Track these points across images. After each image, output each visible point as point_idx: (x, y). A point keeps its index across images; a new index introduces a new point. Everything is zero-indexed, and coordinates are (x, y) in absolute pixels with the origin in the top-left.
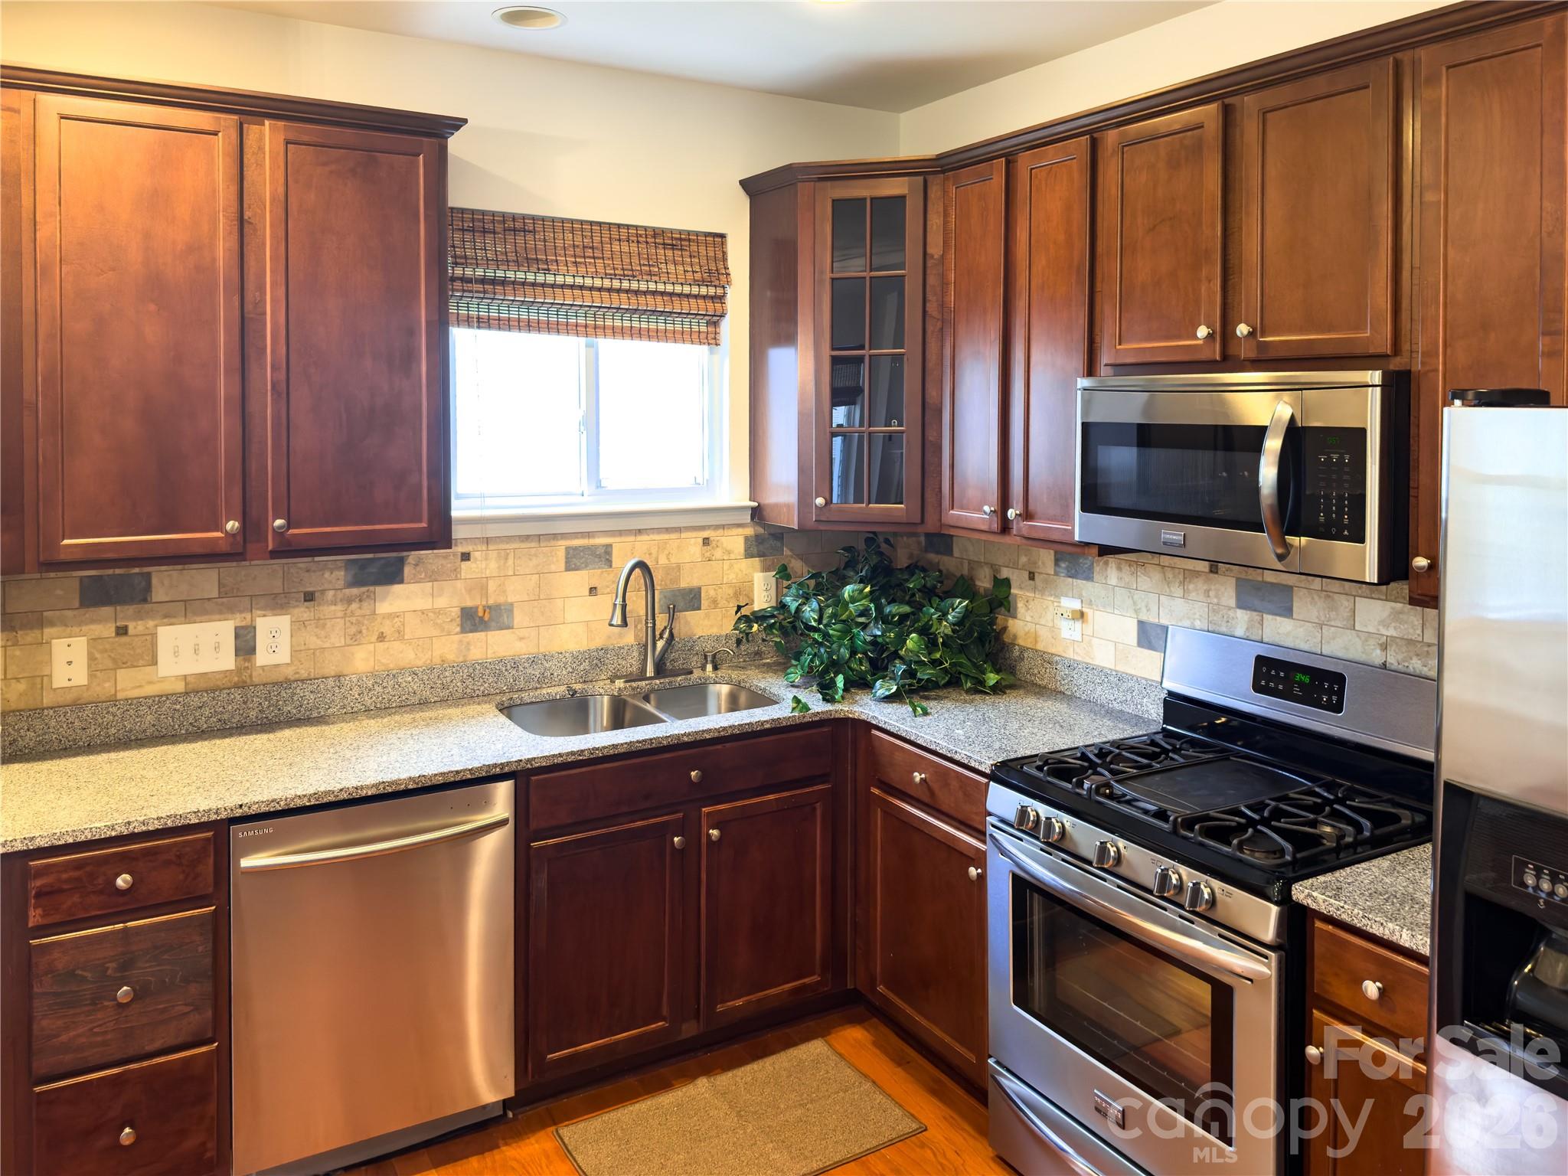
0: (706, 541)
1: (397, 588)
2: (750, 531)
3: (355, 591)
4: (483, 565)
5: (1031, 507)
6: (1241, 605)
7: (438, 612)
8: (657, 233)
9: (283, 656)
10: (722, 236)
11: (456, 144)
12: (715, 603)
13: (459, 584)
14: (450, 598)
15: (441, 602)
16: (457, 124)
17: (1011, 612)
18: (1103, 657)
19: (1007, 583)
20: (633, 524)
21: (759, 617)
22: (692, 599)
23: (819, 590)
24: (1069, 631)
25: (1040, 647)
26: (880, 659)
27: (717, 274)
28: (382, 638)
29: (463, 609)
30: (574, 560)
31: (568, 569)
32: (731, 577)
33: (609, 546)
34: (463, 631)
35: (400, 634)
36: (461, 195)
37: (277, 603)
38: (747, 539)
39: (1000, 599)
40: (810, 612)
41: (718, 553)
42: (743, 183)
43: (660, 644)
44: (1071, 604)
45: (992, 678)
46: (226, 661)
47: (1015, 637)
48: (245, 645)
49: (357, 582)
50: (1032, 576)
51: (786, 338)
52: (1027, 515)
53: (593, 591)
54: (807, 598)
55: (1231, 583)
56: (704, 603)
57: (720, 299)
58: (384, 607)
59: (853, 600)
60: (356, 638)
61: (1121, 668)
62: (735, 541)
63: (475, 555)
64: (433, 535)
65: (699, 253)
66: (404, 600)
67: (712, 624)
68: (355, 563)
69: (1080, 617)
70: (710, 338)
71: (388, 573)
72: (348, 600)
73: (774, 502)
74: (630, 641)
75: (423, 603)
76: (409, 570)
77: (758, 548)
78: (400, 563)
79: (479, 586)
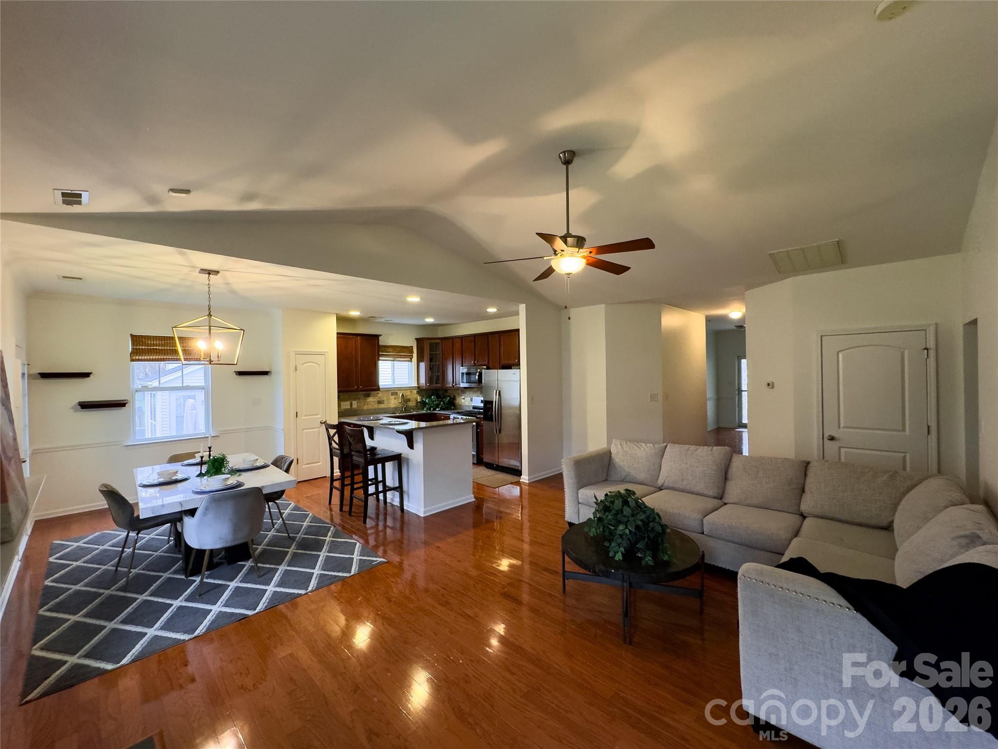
0: (411, 392)
2: (417, 390)
3: (365, 398)
4: (380, 394)
6: (479, 395)
7: (374, 401)
8: (404, 347)
9: (356, 407)
10: (413, 347)
11: (380, 338)
12: (412, 401)
13: (377, 398)
14: (376, 400)
15: (375, 400)
16: (381, 335)
17: (456, 400)
18: (467, 404)
19: (455, 396)
20: (400, 389)
21: (419, 402)
22: (409, 400)
23: (428, 398)
24: (463, 401)
25: (459, 404)
26: (437, 406)
27: (412, 352)
28: (368, 405)
31: (392, 395)
32: (414, 397)
33: (398, 392)
35: (370, 404)
36: (381, 343)
37: (355, 400)
39: (454, 398)
40: (427, 401)
41: (413, 394)
42: (416, 339)
43: (405, 406)
44: (463, 397)
45: (453, 408)
46: (349, 407)
47: (456, 403)
48: (351, 405)
49: (364, 397)
50: (458, 395)
51: (422, 361)
52: (456, 384)
53: (395, 399)
54: (426, 399)
55: (478, 392)
57: (412, 355)
58: (368, 400)
59: (433, 398)
60: (364, 405)
61: (469, 405)
62: (415, 392)
64: (378, 389)
65: (409, 349)
66: (370, 399)
67: (412, 404)
68: (364, 394)
69: (464, 399)
70: (411, 361)
71: (369, 396)
72: (364, 399)
73: (421, 385)
74: (400, 406)
75: (373, 400)
76: (371, 395)
77: (418, 393)
78: (370, 394)
79: (380, 398)
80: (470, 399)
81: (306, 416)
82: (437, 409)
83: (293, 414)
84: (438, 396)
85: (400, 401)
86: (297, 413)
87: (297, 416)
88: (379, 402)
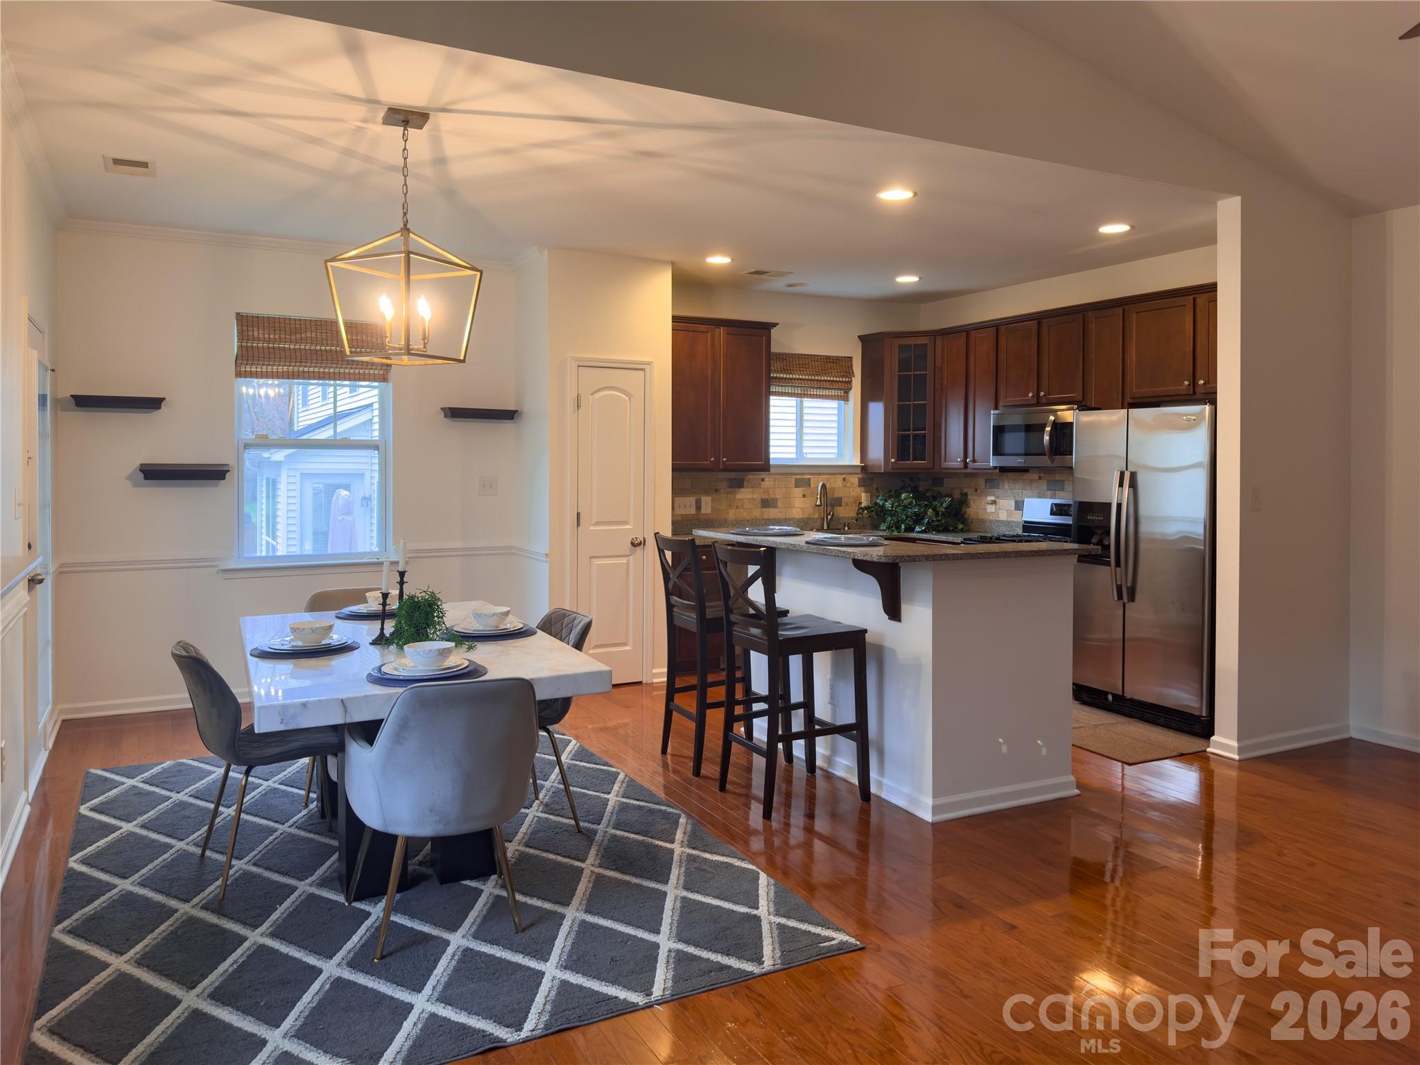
0: (844, 479)
1: (742, 490)
2: (860, 476)
3: (729, 490)
4: (768, 483)
5: (976, 458)
6: (1048, 490)
7: (754, 500)
8: (827, 358)
9: (708, 509)
10: (851, 358)
11: (774, 332)
12: (847, 504)
13: (761, 490)
14: (757, 495)
15: (755, 496)
16: (774, 325)
17: (968, 506)
18: (1003, 516)
19: (966, 494)
20: (818, 470)
21: (867, 508)
22: (838, 502)
23: (890, 497)
24: (991, 509)
25: (979, 517)
26: (918, 519)
27: (849, 373)
28: (737, 507)
29: (762, 499)
30: (798, 484)
31: (795, 486)
32: (853, 494)
33: (810, 479)
34: (762, 507)
35: (743, 505)
36: (775, 348)
37: (707, 492)
38: (859, 479)
39: (964, 501)
40: (888, 505)
41: (849, 484)
42: (860, 337)
43: (829, 517)
44: (991, 498)
45: (960, 526)
46: (693, 511)
47: (969, 515)
48: (698, 507)
49: (731, 486)
50: (976, 490)
51: (875, 398)
52: (974, 461)
53: (804, 496)
54: (886, 501)
55: (1045, 482)
56: (843, 504)
57: (850, 382)
58: (738, 497)
59: (905, 499)
60: (730, 506)
61: (1009, 519)
62: (854, 480)
63: (766, 479)
64: (765, 467)
65: (842, 365)
66: (744, 494)
67: (846, 512)
68: (730, 480)
69: (994, 502)
70: (845, 398)
71: (739, 484)
72: (728, 493)
73: (869, 463)
74: (817, 516)
75: (749, 496)
76: (745, 483)
77: (863, 483)
78: (743, 480)
79: (767, 491)
80: (1013, 503)
81: (598, 523)
82: (917, 529)
83: (570, 518)
84: (918, 495)
85: (818, 503)
86: (578, 514)
87: (578, 524)
88: (766, 503)
